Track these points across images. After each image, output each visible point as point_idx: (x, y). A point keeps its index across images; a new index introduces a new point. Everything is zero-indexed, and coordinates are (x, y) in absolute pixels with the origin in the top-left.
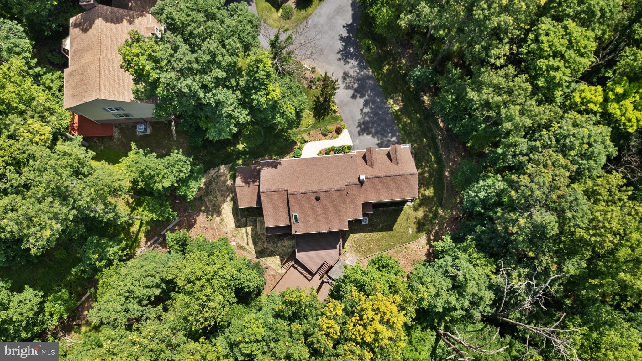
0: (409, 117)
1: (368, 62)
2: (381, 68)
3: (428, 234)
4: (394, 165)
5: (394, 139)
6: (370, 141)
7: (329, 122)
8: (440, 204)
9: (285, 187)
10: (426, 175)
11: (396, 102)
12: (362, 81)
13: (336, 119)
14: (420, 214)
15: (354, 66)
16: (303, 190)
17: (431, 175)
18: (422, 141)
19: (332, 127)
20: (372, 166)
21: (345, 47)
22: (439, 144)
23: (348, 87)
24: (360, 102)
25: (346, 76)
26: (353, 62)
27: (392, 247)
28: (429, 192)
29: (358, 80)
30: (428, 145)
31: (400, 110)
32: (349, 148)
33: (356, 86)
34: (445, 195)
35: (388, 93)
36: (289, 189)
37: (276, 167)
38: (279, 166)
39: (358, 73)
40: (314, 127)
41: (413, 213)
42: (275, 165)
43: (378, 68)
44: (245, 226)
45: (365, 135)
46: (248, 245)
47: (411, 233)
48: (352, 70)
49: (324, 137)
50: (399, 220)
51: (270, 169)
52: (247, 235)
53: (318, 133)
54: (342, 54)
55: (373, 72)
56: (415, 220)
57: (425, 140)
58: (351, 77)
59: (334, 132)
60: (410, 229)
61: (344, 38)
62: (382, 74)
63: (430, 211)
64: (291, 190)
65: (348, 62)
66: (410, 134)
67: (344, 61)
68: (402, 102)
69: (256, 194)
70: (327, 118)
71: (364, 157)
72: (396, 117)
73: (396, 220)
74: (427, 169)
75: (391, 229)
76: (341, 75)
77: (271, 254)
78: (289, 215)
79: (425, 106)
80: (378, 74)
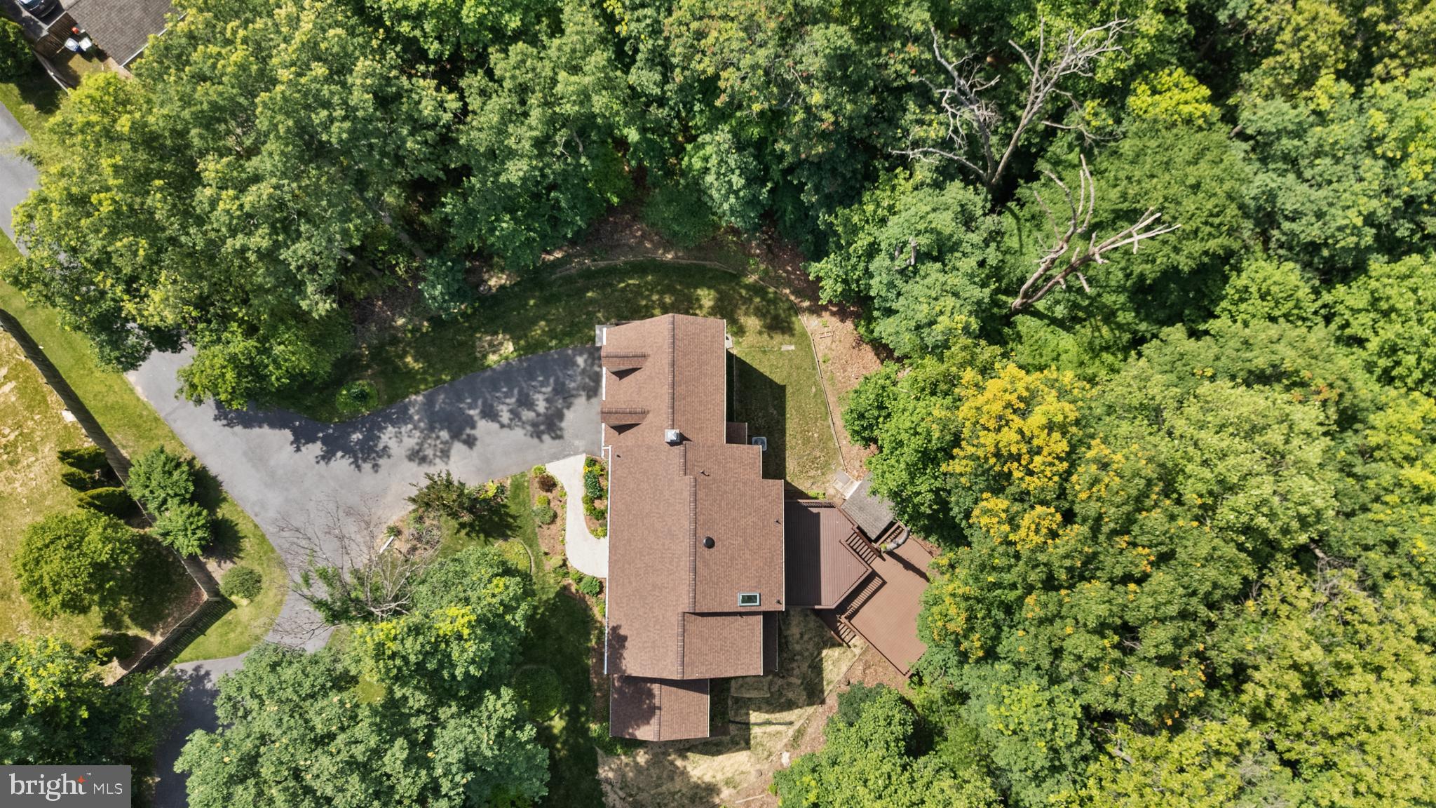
0: (534, 322)
1: (392, 401)
2: (410, 374)
3: (796, 310)
4: (648, 366)
5: (580, 361)
6: (579, 415)
7: (523, 504)
8: (735, 278)
9: (675, 619)
10: (668, 299)
11: (495, 348)
12: (435, 420)
13: (518, 487)
14: (752, 323)
15: (398, 435)
16: (687, 577)
17: (670, 290)
18: (592, 301)
19: (537, 498)
20: (644, 413)
21: (348, 451)
22: (602, 264)
23: (445, 454)
24: (484, 427)
25: (417, 456)
26: (387, 437)
27: (820, 392)
28: (707, 297)
29: (431, 428)
30: (602, 287)
31: (516, 340)
32: (592, 462)
33: (444, 435)
34: (717, 265)
35: (471, 363)
36: (680, 610)
37: (625, 638)
38: (622, 632)
39: (415, 428)
40: (530, 542)
41: (750, 338)
42: (619, 640)
43: (410, 380)
44: (747, 726)
45: (563, 425)
46: (791, 723)
47: (793, 347)
48: (405, 439)
49: (558, 520)
50: (764, 369)
51: (626, 654)
52: (769, 723)
53: (547, 532)
54: (365, 460)
55: (417, 393)
56: (765, 336)
57: (589, 294)
58: (421, 444)
59: (550, 495)
60: (784, 348)
61: (326, 452)
62: (425, 372)
63: (749, 301)
64: (685, 604)
65: (386, 447)
66: (573, 324)
67: (380, 457)
68: (496, 333)
69: (681, 692)
70: (513, 509)
71: (621, 429)
72: (529, 349)
73: (761, 376)
74: (655, 297)
75: (783, 388)
76: (413, 466)
77: (817, 668)
78: (741, 614)
79: (512, 286)
80: (425, 381)
